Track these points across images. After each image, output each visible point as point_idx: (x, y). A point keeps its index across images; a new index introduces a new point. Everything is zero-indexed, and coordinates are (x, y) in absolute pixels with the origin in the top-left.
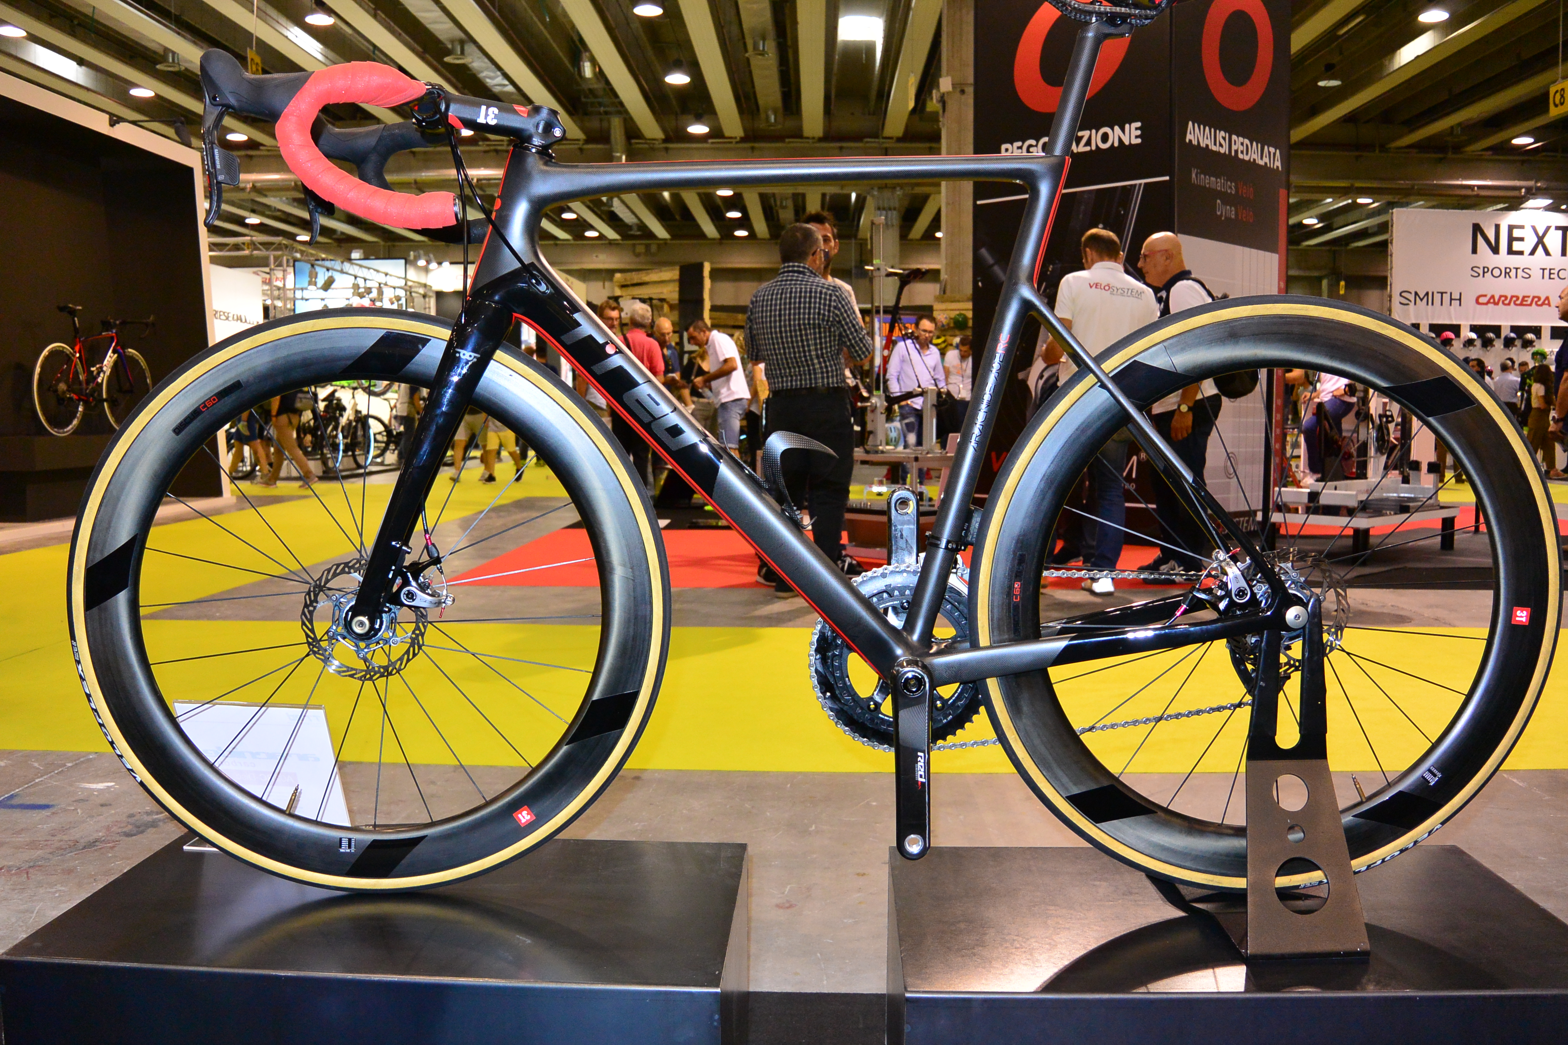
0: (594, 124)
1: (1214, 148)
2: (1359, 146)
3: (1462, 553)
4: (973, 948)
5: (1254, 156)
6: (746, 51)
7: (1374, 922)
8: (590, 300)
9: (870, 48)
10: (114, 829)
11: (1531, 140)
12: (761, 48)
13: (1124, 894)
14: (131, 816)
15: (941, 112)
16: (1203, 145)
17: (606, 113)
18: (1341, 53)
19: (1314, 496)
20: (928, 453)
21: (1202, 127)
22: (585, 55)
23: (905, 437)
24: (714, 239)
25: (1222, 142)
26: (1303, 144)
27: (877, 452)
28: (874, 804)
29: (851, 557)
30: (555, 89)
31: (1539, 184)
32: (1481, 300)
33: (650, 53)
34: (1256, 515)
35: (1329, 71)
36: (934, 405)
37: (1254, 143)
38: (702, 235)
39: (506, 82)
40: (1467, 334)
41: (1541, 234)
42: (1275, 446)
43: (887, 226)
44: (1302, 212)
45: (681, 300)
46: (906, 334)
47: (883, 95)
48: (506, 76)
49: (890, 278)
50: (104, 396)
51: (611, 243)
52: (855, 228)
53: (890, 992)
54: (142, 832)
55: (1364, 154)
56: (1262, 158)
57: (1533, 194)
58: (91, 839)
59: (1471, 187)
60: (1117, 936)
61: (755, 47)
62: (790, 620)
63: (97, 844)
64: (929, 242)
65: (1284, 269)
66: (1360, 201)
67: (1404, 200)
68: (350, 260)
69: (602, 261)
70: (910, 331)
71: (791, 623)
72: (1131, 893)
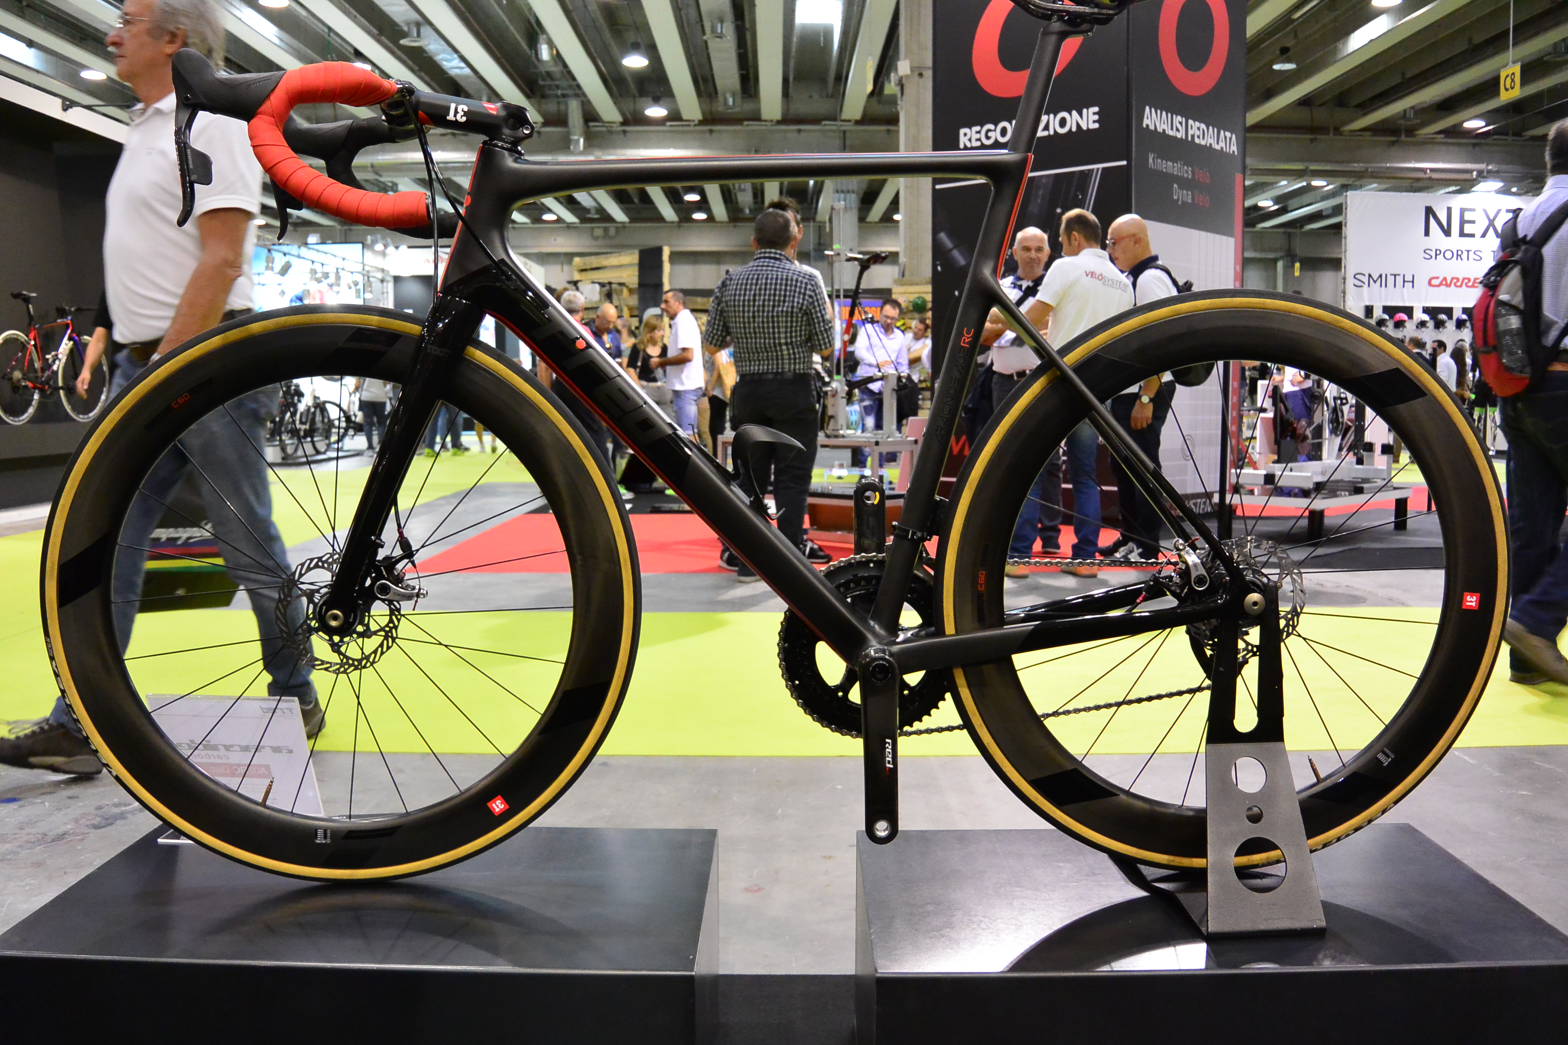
0: (552, 107)
1: (1171, 133)
2: (1314, 129)
3: (1415, 533)
4: (941, 930)
5: (1211, 141)
6: (704, 33)
7: (1329, 900)
8: (549, 284)
9: (828, 33)
10: (82, 821)
11: (1483, 123)
12: (719, 31)
13: (1087, 875)
14: (99, 808)
15: (899, 95)
16: (1160, 130)
17: (564, 96)
18: (1296, 36)
19: (1269, 479)
20: (888, 437)
21: (1159, 112)
22: (542, 38)
23: (863, 420)
24: (673, 222)
25: (1179, 127)
26: (1258, 127)
27: (836, 436)
28: (839, 787)
29: (812, 541)
30: (513, 73)
31: (1490, 167)
32: (1434, 282)
33: (607, 35)
34: (1212, 497)
35: (1285, 54)
36: (894, 390)
37: (1211, 128)
38: (660, 218)
39: (463, 65)
40: (1419, 315)
41: (1492, 218)
42: (1232, 428)
43: (846, 209)
44: (1257, 195)
45: (641, 285)
46: (866, 319)
47: (841, 78)
48: (463, 59)
49: (850, 263)
50: (60, 384)
51: (569, 226)
52: (813, 211)
53: (859, 973)
54: (111, 824)
55: (1318, 137)
56: (1218, 143)
57: (1484, 177)
58: (60, 831)
59: (1423, 170)
60: (1081, 916)
61: (713, 30)
62: (753, 605)
63: (66, 836)
64: (887, 224)
65: (1240, 253)
66: (1316, 183)
67: (1358, 183)
68: (306, 244)
69: (561, 244)
70: (870, 316)
71: (755, 608)
72: (1094, 874)
